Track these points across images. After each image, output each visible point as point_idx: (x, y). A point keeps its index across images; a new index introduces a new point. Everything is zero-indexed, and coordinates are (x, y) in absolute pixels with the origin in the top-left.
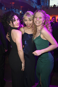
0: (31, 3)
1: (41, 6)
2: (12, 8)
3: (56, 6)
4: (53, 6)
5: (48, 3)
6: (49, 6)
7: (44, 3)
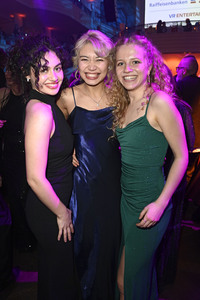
1: (117, 24)
3: (167, 25)
4: (155, 26)
5: (138, 14)
7: (126, 15)
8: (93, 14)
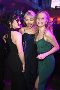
0: (32, 4)
1: (43, 7)
2: (12, 9)
3: (58, 7)
4: (54, 8)
5: (49, 4)
6: (51, 7)
7: (46, 4)
8: (36, 4)
